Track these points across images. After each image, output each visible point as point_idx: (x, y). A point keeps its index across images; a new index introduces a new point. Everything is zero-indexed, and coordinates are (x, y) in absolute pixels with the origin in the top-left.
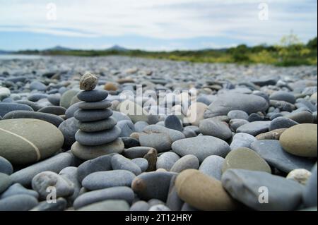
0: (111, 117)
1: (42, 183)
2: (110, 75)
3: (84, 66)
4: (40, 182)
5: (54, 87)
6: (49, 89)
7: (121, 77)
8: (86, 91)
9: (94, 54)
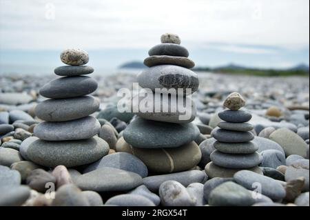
0: (251, 141)
1: (168, 191)
2: (283, 99)
3: (255, 87)
4: (166, 190)
5: (211, 107)
6: (206, 109)
7: (295, 103)
8: (231, 110)
9: (273, 73)
